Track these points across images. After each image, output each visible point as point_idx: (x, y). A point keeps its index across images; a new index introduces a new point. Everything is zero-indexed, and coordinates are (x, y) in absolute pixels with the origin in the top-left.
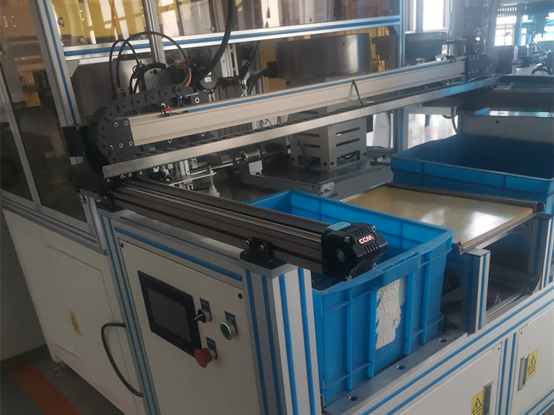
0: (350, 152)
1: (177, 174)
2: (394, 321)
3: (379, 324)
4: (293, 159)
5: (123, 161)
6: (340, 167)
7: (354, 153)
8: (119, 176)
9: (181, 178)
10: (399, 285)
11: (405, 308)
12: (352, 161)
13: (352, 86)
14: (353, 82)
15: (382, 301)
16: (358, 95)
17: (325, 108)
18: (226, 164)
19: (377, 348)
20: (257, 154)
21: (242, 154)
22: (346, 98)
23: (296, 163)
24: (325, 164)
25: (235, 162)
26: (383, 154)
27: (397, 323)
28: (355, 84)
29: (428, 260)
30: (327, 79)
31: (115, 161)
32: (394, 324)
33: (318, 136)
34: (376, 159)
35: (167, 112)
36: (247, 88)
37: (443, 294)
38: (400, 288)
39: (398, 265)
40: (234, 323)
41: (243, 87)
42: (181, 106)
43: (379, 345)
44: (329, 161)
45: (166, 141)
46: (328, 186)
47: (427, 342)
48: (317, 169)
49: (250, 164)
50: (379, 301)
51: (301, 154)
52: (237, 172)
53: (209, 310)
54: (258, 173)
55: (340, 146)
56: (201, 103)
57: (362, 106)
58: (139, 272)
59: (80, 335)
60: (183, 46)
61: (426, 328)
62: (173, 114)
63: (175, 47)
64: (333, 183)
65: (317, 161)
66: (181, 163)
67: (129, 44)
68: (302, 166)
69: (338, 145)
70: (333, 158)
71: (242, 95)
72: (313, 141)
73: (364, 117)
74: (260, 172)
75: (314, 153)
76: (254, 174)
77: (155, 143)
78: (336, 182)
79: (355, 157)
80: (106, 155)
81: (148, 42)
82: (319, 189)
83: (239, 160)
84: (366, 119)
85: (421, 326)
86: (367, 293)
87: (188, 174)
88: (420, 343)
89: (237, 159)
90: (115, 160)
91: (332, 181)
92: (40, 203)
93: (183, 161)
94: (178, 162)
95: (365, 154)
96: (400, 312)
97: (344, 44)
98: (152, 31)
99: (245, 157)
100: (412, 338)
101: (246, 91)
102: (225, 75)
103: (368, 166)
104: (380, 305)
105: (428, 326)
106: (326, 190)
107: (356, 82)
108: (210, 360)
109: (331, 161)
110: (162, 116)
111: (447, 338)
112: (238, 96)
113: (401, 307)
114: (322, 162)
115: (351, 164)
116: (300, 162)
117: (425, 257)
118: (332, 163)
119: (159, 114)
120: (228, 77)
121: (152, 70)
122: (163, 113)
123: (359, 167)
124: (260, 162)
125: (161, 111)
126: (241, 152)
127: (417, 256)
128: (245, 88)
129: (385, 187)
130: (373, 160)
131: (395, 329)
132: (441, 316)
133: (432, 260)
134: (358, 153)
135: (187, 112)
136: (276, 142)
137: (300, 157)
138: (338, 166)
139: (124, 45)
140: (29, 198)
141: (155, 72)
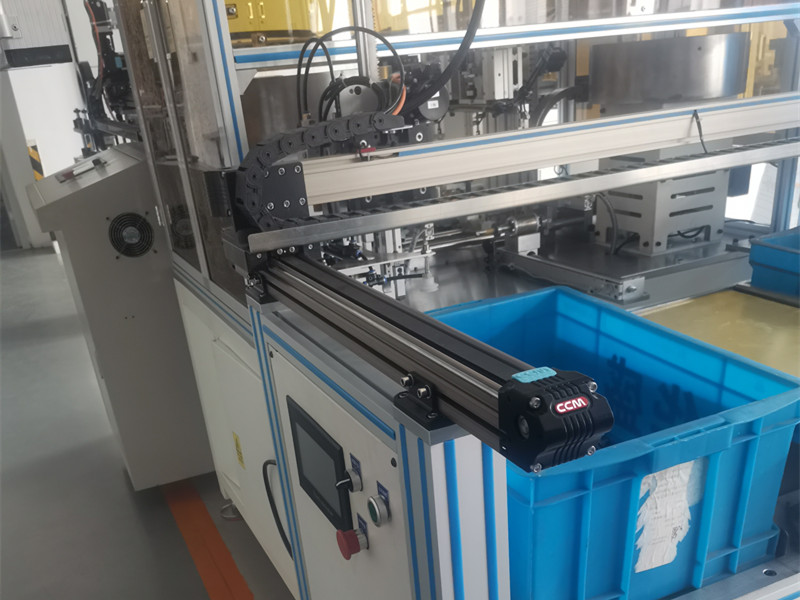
0: (693, 226)
1: (380, 250)
2: (675, 530)
3: (645, 532)
4: (598, 234)
5: (281, 228)
6: (671, 251)
7: (700, 229)
8: (275, 251)
9: (385, 257)
10: (689, 471)
11: (698, 512)
12: (697, 241)
13: (692, 121)
14: (695, 114)
15: (653, 495)
16: (701, 135)
17: (657, 152)
18: (482, 235)
19: (638, 571)
20: (534, 223)
21: (510, 222)
22: (679, 140)
23: (602, 240)
24: (646, 244)
25: (497, 233)
26: (749, 234)
27: (681, 535)
28: (697, 118)
29: (754, 434)
30: (665, 106)
31: (269, 227)
32: (675, 534)
33: (640, 197)
34: (736, 241)
35: (365, 155)
36: (528, 117)
37: (781, 494)
38: (690, 476)
39: (686, 440)
40: (387, 502)
41: (523, 116)
42: (393, 145)
43: (642, 566)
44: (652, 240)
45: (363, 199)
46: (634, 283)
47: (741, 570)
48: (632, 251)
49: (520, 239)
50: (648, 494)
51: (611, 225)
52: (500, 249)
53: (360, 474)
54: (531, 254)
55: (675, 217)
56: (426, 140)
57: (706, 154)
58: (288, 396)
59: (244, 468)
60: (400, 52)
61: (740, 547)
62: (372, 158)
63: (389, 53)
64: (643, 278)
65: (634, 238)
66: (389, 234)
67: (323, 46)
68: (609, 245)
69: (672, 215)
70: (660, 234)
71: (520, 128)
72: (632, 205)
73: (726, 170)
74: (536, 252)
75: (629, 225)
76: (525, 254)
77: (347, 201)
78: (648, 277)
79: (702, 235)
80: (255, 218)
81: (354, 44)
82: (616, 287)
83: (503, 231)
84: (728, 173)
85: (730, 543)
86: (624, 480)
87: (400, 251)
88: (726, 569)
89: (500, 229)
90: (269, 225)
91: (642, 275)
92: (208, 277)
93: (393, 229)
94: (383, 231)
95: (720, 231)
96: (688, 515)
97: (700, 49)
98: (360, 25)
99: (513, 226)
100: (708, 561)
101: (527, 122)
102: (499, 96)
103: (721, 251)
104: (649, 501)
105: (743, 542)
106: (629, 290)
107: (699, 114)
108: (358, 550)
109: (656, 239)
110: (356, 160)
111: (779, 569)
112: (515, 127)
113: (690, 508)
114: (642, 241)
115: (692, 246)
116: (609, 239)
117: (749, 429)
118: (658, 244)
119: (352, 156)
120: (504, 100)
121: (353, 87)
122: (358, 155)
123: (705, 253)
124: (537, 236)
125: (355, 153)
126: (509, 219)
127: (725, 427)
128: (526, 118)
129: (733, 292)
130: (731, 243)
131: (676, 542)
132: (773, 528)
133: (760, 434)
134: (707, 229)
135: (396, 155)
136: (569, 203)
137: (608, 229)
138: (668, 248)
139: (316, 47)
140: (197, 267)
141: (358, 91)
